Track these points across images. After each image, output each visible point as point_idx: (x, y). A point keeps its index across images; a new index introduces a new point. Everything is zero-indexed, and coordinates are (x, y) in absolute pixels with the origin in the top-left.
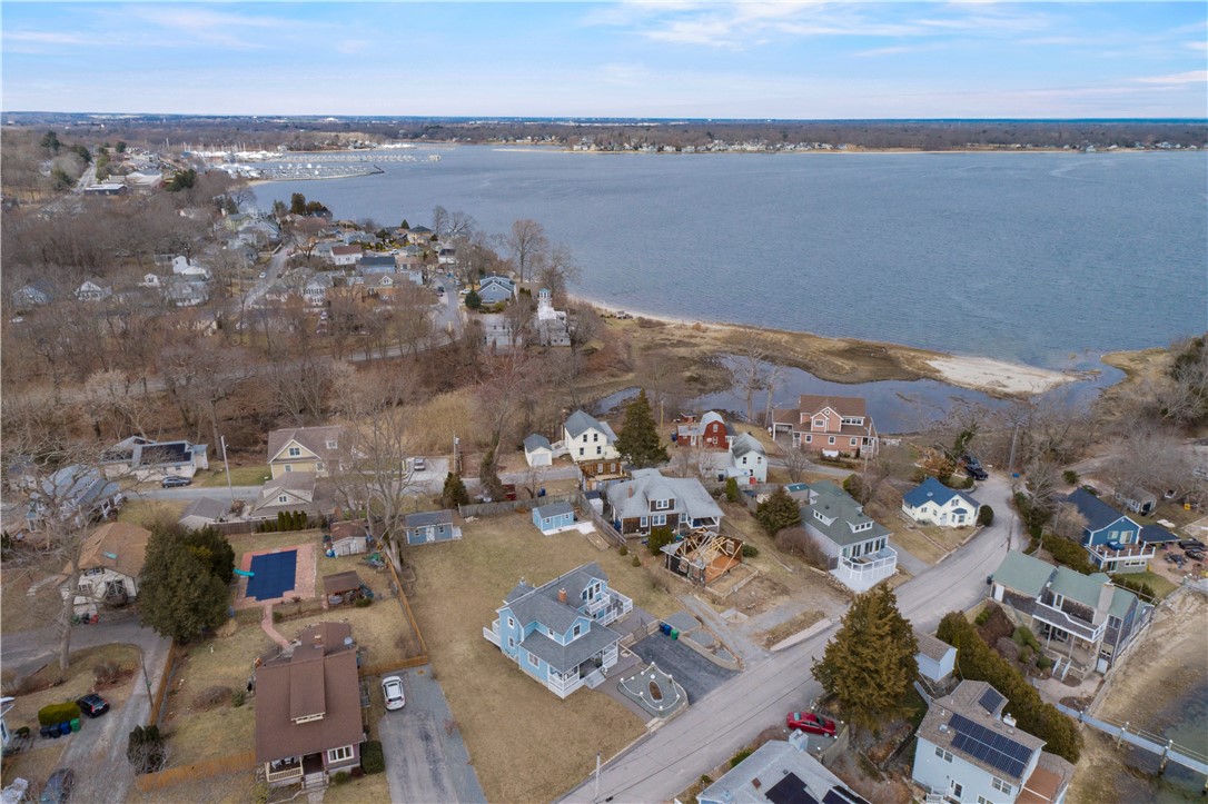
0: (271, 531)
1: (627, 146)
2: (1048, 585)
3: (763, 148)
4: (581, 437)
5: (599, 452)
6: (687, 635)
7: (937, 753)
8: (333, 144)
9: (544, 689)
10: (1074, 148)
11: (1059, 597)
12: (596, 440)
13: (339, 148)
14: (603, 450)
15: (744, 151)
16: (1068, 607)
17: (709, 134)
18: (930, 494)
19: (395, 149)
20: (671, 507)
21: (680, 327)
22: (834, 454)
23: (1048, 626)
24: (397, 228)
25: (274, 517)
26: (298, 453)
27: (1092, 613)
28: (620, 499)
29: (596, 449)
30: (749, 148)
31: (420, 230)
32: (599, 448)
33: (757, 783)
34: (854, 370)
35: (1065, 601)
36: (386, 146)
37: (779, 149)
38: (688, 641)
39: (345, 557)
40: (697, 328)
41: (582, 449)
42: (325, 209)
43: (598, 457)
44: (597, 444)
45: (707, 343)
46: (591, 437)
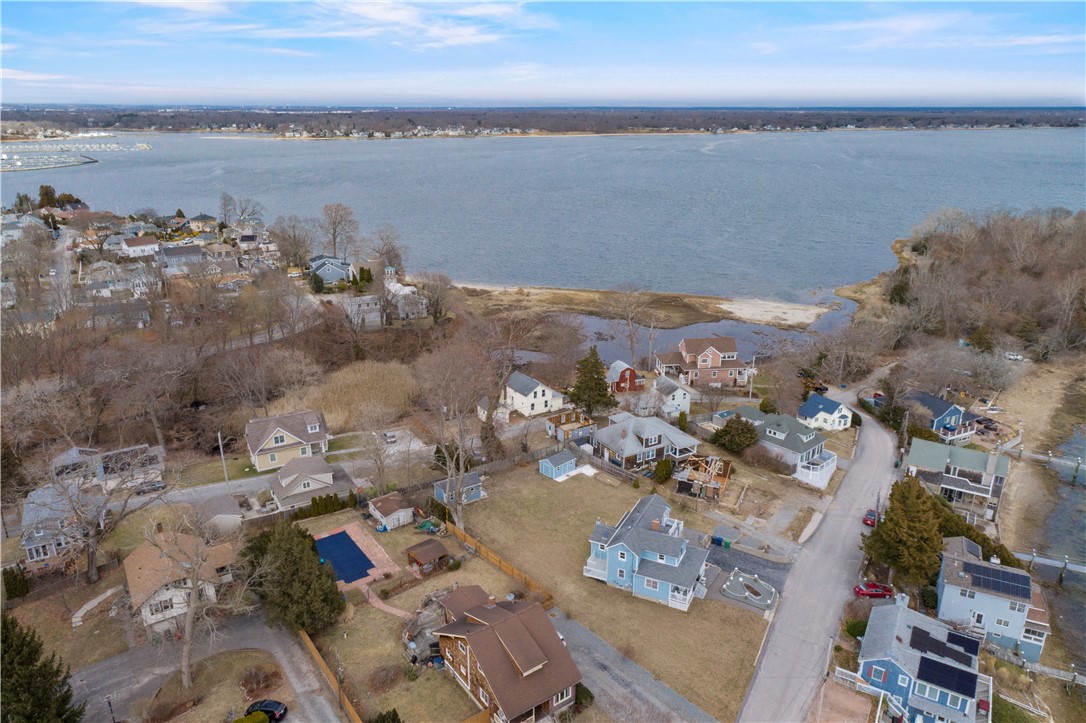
0: (306, 517)
1: (338, 133)
2: (948, 461)
3: (463, 133)
4: (532, 394)
5: (546, 406)
6: (737, 543)
7: (962, 594)
8: (18, 133)
9: (666, 607)
10: (708, 130)
11: (955, 469)
12: (543, 395)
13: (27, 137)
14: (549, 404)
15: (447, 136)
16: (962, 474)
17: (410, 121)
18: (820, 407)
19: (92, 138)
20: (659, 442)
21: (505, 293)
22: (719, 385)
23: (951, 491)
24: (174, 217)
25: (306, 503)
26: (282, 441)
27: (981, 476)
28: (612, 441)
29: (543, 404)
30: (451, 133)
31: (203, 218)
32: (546, 402)
33: (899, 639)
34: (668, 318)
35: (960, 471)
36: (80, 135)
37: (477, 134)
38: (741, 547)
39: (396, 529)
40: (520, 293)
41: (533, 405)
42: (78, 201)
43: (545, 410)
44: (545, 399)
45: (535, 306)
46: (540, 394)
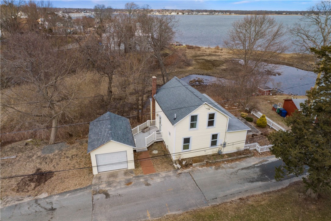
3: (209, 14)
4: (187, 120)
5: (214, 143)
10: (302, 14)
12: (211, 123)
14: (220, 141)
15: (203, 14)
21: (208, 48)
29: (209, 140)
32: (215, 137)
37: (213, 14)
40: (217, 48)
41: (187, 141)
43: (214, 150)
44: (212, 131)
45: (224, 55)
46: (203, 120)
